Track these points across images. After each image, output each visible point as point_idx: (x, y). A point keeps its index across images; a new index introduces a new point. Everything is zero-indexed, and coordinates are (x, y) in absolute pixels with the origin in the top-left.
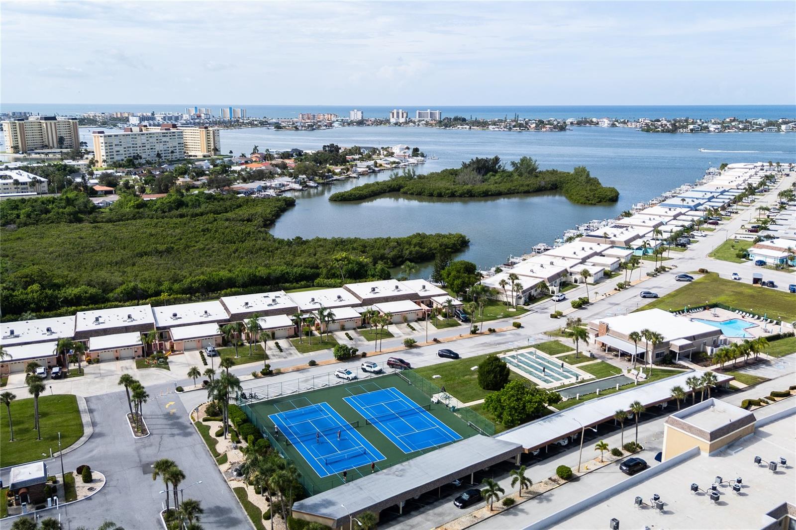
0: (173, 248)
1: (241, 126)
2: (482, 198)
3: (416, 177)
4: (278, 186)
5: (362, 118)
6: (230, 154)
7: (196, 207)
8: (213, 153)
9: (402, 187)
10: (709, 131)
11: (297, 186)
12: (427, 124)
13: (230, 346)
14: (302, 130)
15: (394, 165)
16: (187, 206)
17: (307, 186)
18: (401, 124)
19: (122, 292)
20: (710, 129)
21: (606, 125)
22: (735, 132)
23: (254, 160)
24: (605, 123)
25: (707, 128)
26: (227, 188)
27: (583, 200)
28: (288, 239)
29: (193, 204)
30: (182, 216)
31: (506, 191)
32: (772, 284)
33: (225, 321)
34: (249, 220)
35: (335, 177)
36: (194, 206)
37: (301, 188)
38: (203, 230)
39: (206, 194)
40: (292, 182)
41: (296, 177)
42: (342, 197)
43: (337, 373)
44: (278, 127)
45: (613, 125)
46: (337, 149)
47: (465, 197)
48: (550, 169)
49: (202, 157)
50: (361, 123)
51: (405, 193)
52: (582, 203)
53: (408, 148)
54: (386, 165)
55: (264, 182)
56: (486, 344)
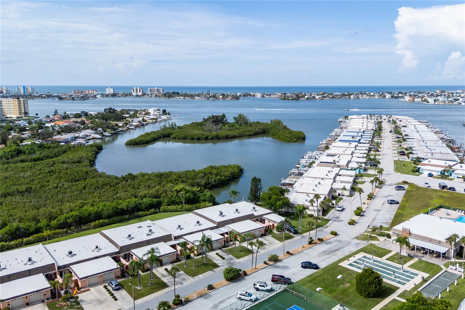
0: (31, 188)
1: (34, 98)
2: (225, 140)
3: (176, 128)
4: (84, 136)
5: (114, 92)
6: (36, 116)
7: (32, 154)
8: (24, 115)
9: (172, 134)
10: (316, 99)
11: (97, 136)
12: (156, 96)
13: (128, 277)
14: (77, 100)
15: (154, 121)
16: (25, 153)
17: (103, 136)
18: (140, 96)
19: (6, 233)
20: (316, 98)
21: (259, 96)
22: (329, 99)
23: (56, 119)
24: (259, 95)
25: (314, 97)
26: (50, 139)
27: (288, 139)
28: (122, 176)
29: (29, 152)
30: (22, 161)
31: (238, 135)
32: (453, 189)
33: (116, 253)
34: (79, 162)
35: (120, 129)
36: (30, 153)
37: (101, 137)
38: (49, 172)
39: (37, 144)
40: (93, 133)
41: (96, 130)
42: (134, 142)
43: (239, 296)
44: (61, 98)
45: (263, 96)
46: (114, 111)
47: (214, 139)
48: (255, 121)
49: (16, 118)
50: (114, 95)
51: (174, 138)
52: (288, 141)
53: (159, 110)
54: (149, 121)
55: (74, 134)
56: (326, 253)
